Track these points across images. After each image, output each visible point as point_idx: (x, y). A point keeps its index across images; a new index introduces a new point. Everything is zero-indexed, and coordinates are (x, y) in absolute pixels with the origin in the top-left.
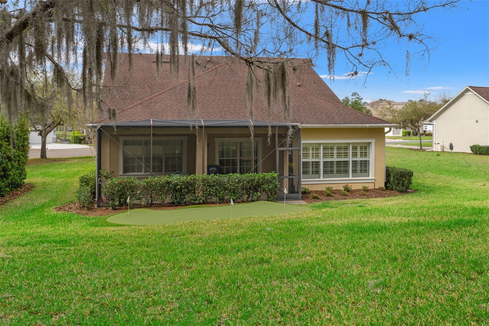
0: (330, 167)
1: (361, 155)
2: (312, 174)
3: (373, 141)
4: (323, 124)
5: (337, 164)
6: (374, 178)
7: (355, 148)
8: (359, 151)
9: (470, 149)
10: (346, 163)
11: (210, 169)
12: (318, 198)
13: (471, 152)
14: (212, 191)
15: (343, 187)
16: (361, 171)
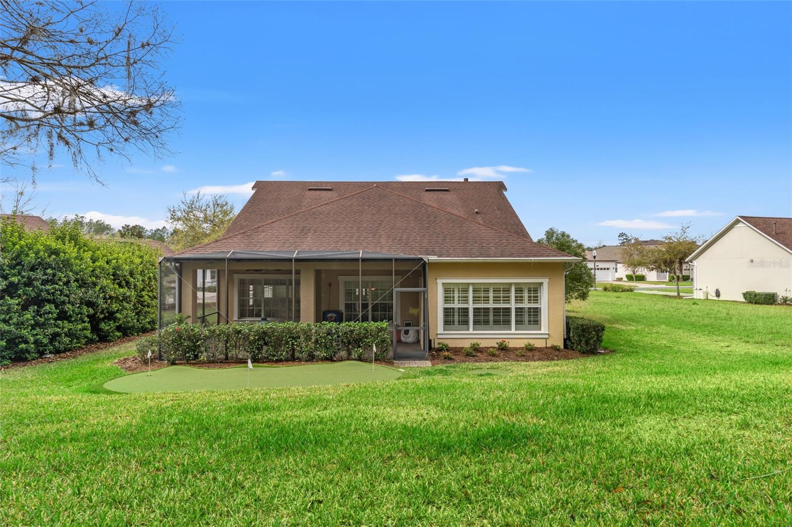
0: (484, 315)
1: (529, 300)
2: (459, 324)
3: (545, 281)
4: (471, 257)
5: (494, 312)
6: (547, 333)
7: (519, 290)
8: (526, 295)
9: (742, 296)
10: (508, 310)
11: (329, 316)
12: (450, 359)
13: (744, 300)
14: (296, 345)
15: (497, 343)
16: (529, 321)
